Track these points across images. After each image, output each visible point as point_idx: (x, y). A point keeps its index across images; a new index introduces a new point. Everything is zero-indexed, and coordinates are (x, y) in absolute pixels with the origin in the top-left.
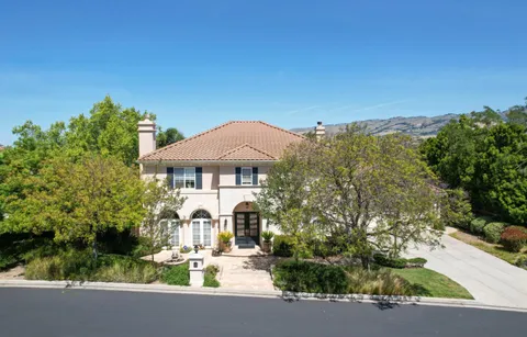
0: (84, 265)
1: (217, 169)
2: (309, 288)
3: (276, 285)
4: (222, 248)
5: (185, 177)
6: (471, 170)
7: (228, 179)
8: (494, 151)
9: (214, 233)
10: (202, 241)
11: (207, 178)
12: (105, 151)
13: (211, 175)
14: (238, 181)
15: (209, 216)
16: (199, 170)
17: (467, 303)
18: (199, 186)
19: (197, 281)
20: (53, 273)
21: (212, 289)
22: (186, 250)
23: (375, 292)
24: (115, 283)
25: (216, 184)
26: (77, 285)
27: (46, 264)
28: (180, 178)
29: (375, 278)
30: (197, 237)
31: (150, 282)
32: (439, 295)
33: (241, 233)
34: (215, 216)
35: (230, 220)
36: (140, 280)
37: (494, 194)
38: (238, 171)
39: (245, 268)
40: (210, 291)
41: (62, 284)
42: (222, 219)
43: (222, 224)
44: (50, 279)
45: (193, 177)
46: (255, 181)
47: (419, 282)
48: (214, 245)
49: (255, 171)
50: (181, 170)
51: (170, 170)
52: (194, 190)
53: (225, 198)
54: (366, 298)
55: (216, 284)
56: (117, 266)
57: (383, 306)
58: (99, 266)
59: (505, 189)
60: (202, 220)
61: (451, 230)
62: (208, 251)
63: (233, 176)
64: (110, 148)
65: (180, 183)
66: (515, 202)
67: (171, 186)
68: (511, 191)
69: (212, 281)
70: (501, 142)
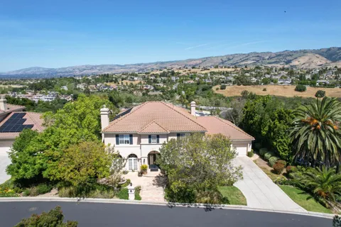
0: (83, 190)
1: (140, 136)
2: (179, 200)
3: (165, 198)
4: (143, 172)
5: (125, 139)
6: (267, 129)
7: (145, 141)
9: (139, 165)
10: (133, 168)
11: (135, 139)
12: (86, 130)
13: (137, 138)
14: (150, 142)
15: (136, 156)
16: (131, 136)
17: (243, 208)
18: (131, 143)
19: (132, 196)
20: (71, 195)
21: (138, 201)
22: (125, 173)
23: (206, 202)
24: (97, 199)
25: (139, 142)
26: (82, 200)
27: (68, 190)
28: (122, 139)
29: (207, 196)
30: (130, 165)
31: (112, 198)
32: (233, 204)
33: (152, 163)
34: (139, 157)
35: (146, 159)
36: (108, 197)
37: (275, 143)
38: (150, 137)
39: (154, 184)
41: (75, 199)
42: (143, 159)
43: (143, 161)
44: (70, 197)
45: (128, 139)
46: (158, 142)
47: (227, 196)
48: (139, 170)
49: (158, 137)
50: (122, 136)
51: (117, 136)
52: (129, 145)
53: (144, 149)
54: (202, 206)
55: (139, 199)
56: (97, 190)
57: (208, 209)
58: (89, 190)
59: (280, 142)
60: (133, 158)
61: (256, 156)
62: (136, 173)
63: (148, 139)
64: (88, 128)
65: (122, 142)
66: (283, 150)
67: (117, 143)
68: (283, 143)
69: (138, 197)
70: (281, 118)
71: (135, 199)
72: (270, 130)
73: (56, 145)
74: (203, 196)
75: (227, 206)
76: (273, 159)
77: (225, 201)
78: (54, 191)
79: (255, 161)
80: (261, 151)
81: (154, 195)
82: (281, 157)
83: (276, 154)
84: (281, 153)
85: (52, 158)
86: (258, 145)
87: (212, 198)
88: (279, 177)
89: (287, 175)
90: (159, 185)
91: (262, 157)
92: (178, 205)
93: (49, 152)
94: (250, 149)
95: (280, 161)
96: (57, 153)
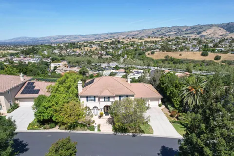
0: (72, 127)
1: (99, 98)
2: (119, 132)
3: (113, 130)
4: (101, 116)
5: (91, 99)
6: (169, 92)
7: (102, 100)
8: (174, 89)
9: (99, 112)
10: (96, 114)
11: (97, 99)
14: (105, 100)
16: (95, 97)
17: (151, 135)
18: (95, 101)
19: (96, 130)
20: (66, 129)
23: (133, 133)
25: (99, 100)
26: (72, 132)
27: (64, 127)
30: (94, 113)
32: (146, 133)
33: (106, 111)
34: (99, 108)
35: (103, 110)
36: (84, 130)
37: (173, 100)
38: (105, 98)
39: (107, 123)
40: (99, 132)
41: (68, 131)
42: (101, 109)
45: (93, 99)
46: (109, 100)
47: (144, 129)
48: (99, 115)
49: (109, 98)
50: (90, 97)
51: (87, 97)
52: (93, 102)
53: (102, 104)
55: (100, 131)
56: (79, 127)
57: (134, 136)
60: (96, 109)
61: (163, 107)
62: (97, 117)
64: (72, 94)
65: (90, 100)
66: (177, 104)
67: (87, 101)
68: (176, 101)
69: (99, 130)
70: (176, 87)
72: (171, 93)
73: (57, 104)
74: (132, 130)
75: (143, 135)
76: (172, 109)
77: (142, 132)
78: (57, 127)
79: (162, 109)
80: (166, 104)
81: (107, 129)
82: (175, 108)
83: (173, 106)
84: (176, 106)
85: (56, 111)
86: (165, 100)
87: (136, 131)
88: (173, 119)
89: (177, 118)
90: (110, 123)
91: (166, 107)
92: (119, 134)
93: (54, 107)
94: (160, 102)
95: (175, 110)
96: (58, 109)
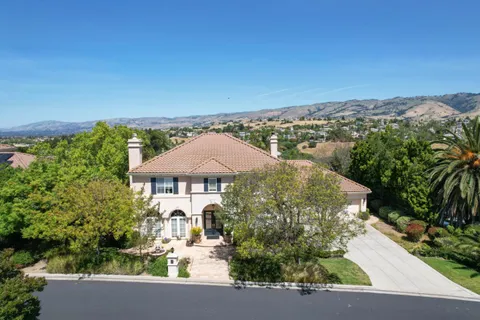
0: (91, 261)
1: (190, 180)
3: (230, 275)
4: (194, 240)
5: (165, 185)
6: (388, 173)
7: (198, 187)
8: (406, 160)
9: (188, 228)
10: (179, 234)
11: (182, 186)
12: (102, 168)
13: (185, 184)
14: (206, 189)
15: (184, 214)
16: (176, 180)
17: (366, 289)
18: (176, 192)
19: (173, 272)
20: (68, 269)
21: (185, 279)
22: (166, 241)
23: (301, 281)
24: (113, 276)
25: (188, 190)
27: (63, 262)
28: (161, 185)
29: (302, 270)
30: (174, 230)
31: (139, 274)
32: (347, 283)
33: (209, 226)
34: (188, 215)
35: (200, 218)
36: (132, 272)
37: (404, 195)
38: (206, 181)
39: (211, 257)
40: (183, 281)
41: (75, 277)
42: (194, 218)
43: (194, 222)
44: (66, 273)
45: (171, 185)
46: (219, 189)
47: (336, 272)
48: (188, 236)
49: (219, 181)
50: (162, 179)
51: (153, 180)
52: (172, 195)
53: (197, 201)
54: (294, 286)
56: (114, 261)
57: (305, 292)
58: (101, 261)
59: (414, 192)
60: (178, 218)
61: (374, 219)
62: (183, 242)
63: (202, 185)
64: (106, 165)
65: (161, 191)
66: (419, 202)
67: (154, 192)
68: (417, 193)
69: (183, 274)
70: (412, 153)
71: (179, 276)
72: (394, 177)
73: (50, 187)
75: (337, 287)
76: (403, 220)
77: (333, 278)
78: (42, 264)
79: (374, 225)
80: (381, 211)
82: (415, 216)
83: (406, 210)
84: (417, 209)
85: (40, 207)
87: (311, 274)
88: (418, 246)
90: (221, 258)
93: (36, 196)
94: (364, 208)
95: (416, 222)
96: (49, 197)
